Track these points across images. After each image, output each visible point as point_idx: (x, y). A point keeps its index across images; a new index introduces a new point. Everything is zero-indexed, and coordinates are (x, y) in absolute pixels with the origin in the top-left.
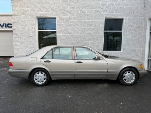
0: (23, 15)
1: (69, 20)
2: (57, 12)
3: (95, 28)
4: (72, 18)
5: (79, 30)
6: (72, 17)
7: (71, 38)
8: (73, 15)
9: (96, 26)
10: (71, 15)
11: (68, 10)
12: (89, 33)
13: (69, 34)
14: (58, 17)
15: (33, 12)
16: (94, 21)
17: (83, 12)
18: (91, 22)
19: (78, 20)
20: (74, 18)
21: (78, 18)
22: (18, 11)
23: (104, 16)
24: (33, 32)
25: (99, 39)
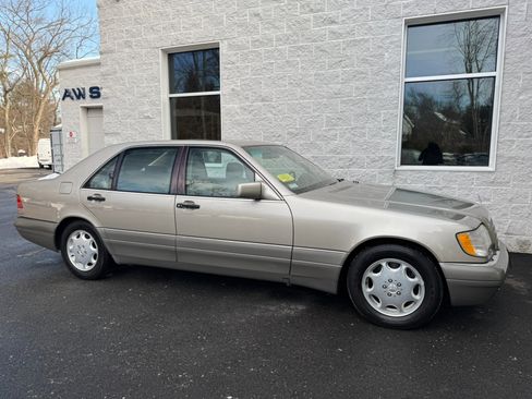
0: (127, 50)
1: (261, 50)
2: (221, 23)
3: (361, 69)
4: (271, 40)
5: (299, 85)
6: (272, 33)
7: (270, 115)
8: (276, 28)
9: (365, 61)
10: (268, 29)
11: (259, 10)
12: (337, 94)
13: (263, 100)
14: (226, 42)
15: (151, 37)
16: (355, 43)
17: (312, 10)
18: (342, 46)
19: (295, 42)
20: (279, 40)
21: (295, 38)
22: (115, 39)
23: (403, 12)
24: (153, 103)
25: (378, 115)
